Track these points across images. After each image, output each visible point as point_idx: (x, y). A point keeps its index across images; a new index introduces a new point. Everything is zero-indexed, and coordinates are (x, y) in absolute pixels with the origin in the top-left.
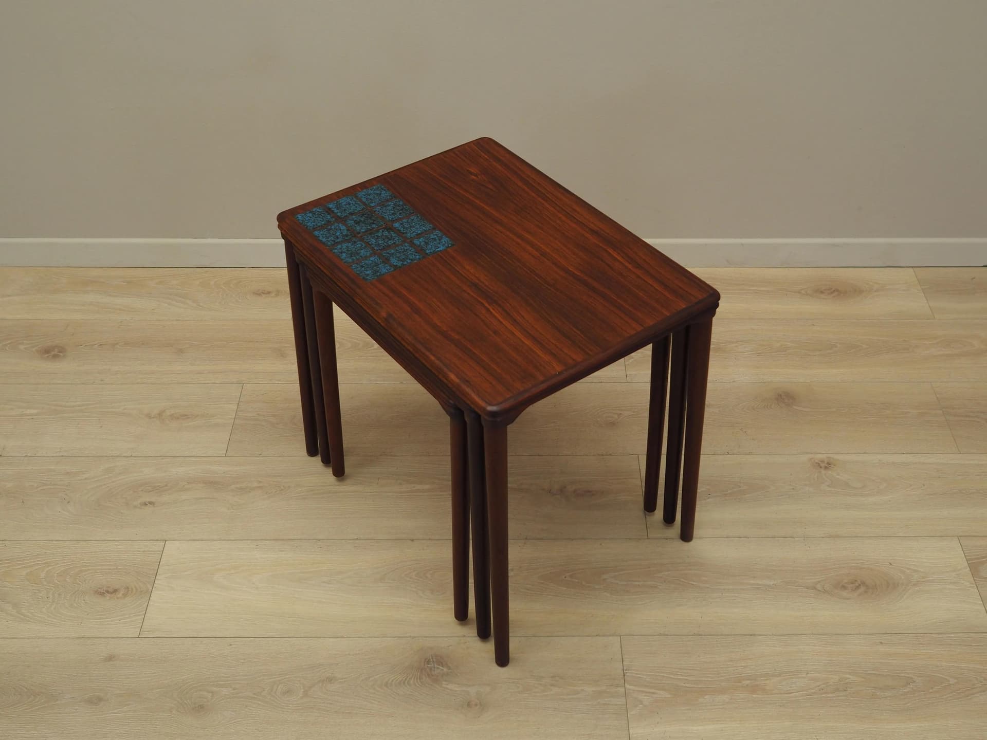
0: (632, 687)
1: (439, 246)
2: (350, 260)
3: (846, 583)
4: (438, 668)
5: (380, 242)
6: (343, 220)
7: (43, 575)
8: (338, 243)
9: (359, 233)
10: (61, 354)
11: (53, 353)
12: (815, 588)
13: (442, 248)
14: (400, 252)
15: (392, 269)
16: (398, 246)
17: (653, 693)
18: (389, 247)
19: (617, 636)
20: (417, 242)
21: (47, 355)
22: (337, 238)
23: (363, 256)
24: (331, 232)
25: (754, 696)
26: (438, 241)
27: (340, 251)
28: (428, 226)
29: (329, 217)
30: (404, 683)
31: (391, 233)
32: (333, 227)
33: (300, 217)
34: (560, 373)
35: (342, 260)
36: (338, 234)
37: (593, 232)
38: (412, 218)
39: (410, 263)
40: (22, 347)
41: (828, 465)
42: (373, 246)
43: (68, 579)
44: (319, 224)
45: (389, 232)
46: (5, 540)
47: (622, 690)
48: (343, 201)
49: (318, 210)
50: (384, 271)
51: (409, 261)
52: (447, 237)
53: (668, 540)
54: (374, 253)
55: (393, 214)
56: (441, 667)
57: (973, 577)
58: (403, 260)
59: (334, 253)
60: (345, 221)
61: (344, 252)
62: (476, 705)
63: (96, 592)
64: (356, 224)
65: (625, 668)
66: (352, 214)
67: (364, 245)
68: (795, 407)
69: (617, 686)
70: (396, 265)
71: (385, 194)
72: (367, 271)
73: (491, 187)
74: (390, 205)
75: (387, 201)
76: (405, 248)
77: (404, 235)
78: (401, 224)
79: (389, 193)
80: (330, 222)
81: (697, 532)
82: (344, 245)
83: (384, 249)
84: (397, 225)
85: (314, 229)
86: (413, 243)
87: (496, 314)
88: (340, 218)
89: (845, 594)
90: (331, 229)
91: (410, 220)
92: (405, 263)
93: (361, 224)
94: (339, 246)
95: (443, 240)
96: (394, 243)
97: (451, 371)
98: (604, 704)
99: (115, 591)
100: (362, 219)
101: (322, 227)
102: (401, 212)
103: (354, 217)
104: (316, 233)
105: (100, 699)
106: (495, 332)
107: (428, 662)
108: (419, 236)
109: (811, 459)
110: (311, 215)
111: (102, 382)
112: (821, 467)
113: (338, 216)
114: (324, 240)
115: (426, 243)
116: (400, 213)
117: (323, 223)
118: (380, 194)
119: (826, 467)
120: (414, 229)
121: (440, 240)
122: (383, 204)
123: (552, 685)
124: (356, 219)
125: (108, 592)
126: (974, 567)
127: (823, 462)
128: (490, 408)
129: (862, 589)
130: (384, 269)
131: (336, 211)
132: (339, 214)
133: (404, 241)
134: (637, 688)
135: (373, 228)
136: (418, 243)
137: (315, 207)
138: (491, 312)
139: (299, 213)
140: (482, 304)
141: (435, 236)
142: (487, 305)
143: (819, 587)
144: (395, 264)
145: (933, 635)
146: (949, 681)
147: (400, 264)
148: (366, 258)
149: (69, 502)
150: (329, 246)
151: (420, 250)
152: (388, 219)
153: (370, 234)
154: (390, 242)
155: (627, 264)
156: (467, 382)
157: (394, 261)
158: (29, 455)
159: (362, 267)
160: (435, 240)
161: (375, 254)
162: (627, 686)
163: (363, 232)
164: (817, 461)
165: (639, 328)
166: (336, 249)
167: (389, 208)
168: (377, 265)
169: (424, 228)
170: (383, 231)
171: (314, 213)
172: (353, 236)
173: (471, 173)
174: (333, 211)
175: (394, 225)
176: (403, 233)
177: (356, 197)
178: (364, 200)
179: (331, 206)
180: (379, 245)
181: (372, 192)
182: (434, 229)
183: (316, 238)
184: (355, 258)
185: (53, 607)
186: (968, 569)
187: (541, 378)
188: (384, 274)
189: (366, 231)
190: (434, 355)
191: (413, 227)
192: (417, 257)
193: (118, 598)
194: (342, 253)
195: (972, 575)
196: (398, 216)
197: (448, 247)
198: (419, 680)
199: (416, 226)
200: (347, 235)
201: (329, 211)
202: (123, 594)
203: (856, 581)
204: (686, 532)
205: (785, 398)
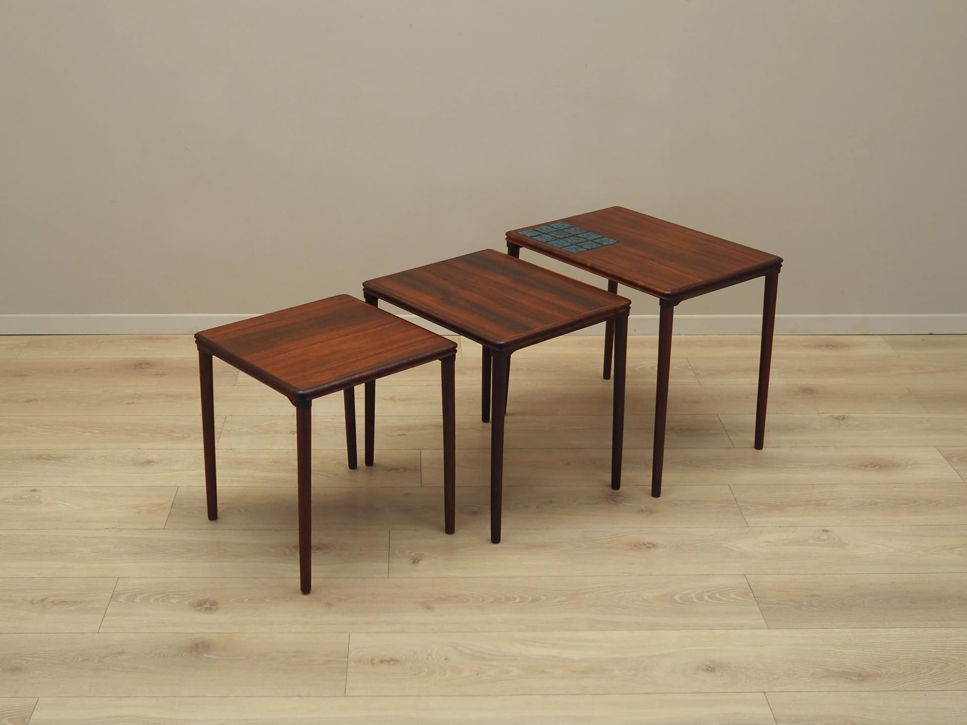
0: (742, 504)
6: (547, 234)
9: (560, 238)
13: (611, 243)
14: (588, 244)
15: (586, 250)
16: (585, 242)
17: (756, 506)
19: (726, 485)
20: (595, 241)
23: (566, 245)
25: (820, 507)
28: (599, 236)
29: (538, 233)
33: (520, 233)
34: (702, 282)
35: (555, 246)
36: (547, 238)
38: (588, 233)
42: (570, 242)
47: (736, 505)
48: (543, 227)
49: (530, 230)
51: (595, 247)
53: (747, 449)
54: (572, 245)
55: (576, 232)
57: (948, 462)
62: (647, 511)
65: (735, 497)
71: (567, 225)
72: (571, 250)
73: (630, 223)
74: (572, 229)
75: (570, 227)
76: (590, 243)
78: (583, 235)
79: (569, 225)
80: (540, 234)
81: (765, 446)
83: (577, 243)
85: (532, 237)
86: (593, 241)
88: (544, 233)
92: (593, 248)
93: (559, 235)
95: (611, 240)
96: (583, 242)
98: (727, 510)
101: (536, 236)
102: (580, 231)
104: (534, 238)
109: (831, 416)
110: (527, 232)
112: (839, 419)
114: (540, 240)
115: (602, 242)
118: (564, 225)
119: (842, 419)
120: (591, 237)
121: (609, 240)
123: (693, 504)
124: (555, 233)
126: (948, 458)
127: (840, 417)
128: (666, 293)
129: (878, 467)
130: (581, 250)
133: (588, 241)
134: (745, 504)
135: (567, 236)
136: (597, 241)
137: (527, 229)
143: (850, 466)
144: (587, 248)
145: (927, 484)
146: (940, 501)
148: (568, 246)
150: (544, 242)
151: (599, 243)
153: (566, 238)
159: (568, 249)
160: (606, 240)
162: (739, 504)
163: (562, 238)
164: (836, 417)
168: (576, 248)
169: (597, 237)
170: (573, 237)
174: (539, 231)
177: (550, 226)
178: (555, 227)
182: (604, 237)
186: (944, 459)
189: (564, 237)
192: (599, 246)
197: (615, 243)
200: (552, 239)
201: (537, 231)
203: (873, 464)
204: (759, 445)
205: (808, 391)
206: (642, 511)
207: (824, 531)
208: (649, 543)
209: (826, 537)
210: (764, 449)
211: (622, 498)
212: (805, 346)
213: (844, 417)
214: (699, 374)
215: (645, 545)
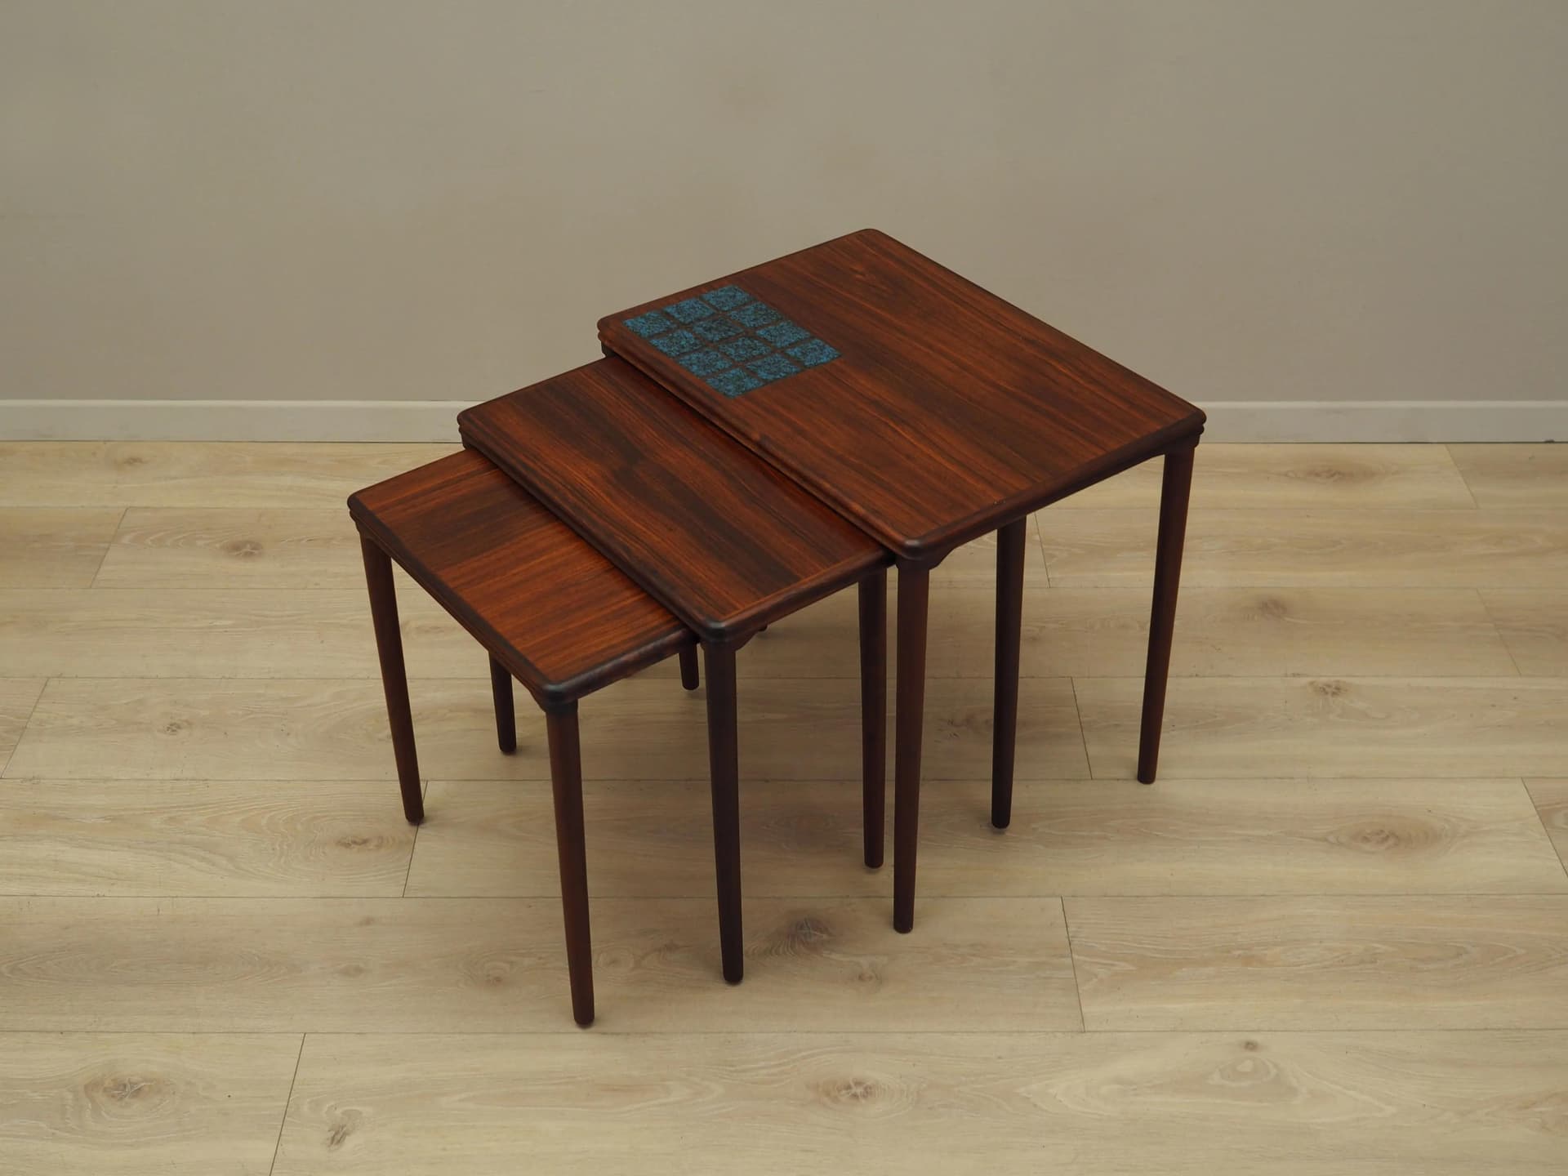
0: (1082, 958)
1: (821, 356)
2: (704, 374)
3: (1369, 834)
4: (815, 935)
5: (741, 352)
6: (688, 326)
7: (264, 822)
8: (684, 354)
9: (712, 342)
10: (256, 552)
11: (245, 550)
12: (1326, 840)
13: (825, 360)
14: (769, 364)
15: (761, 384)
16: (765, 356)
17: (1112, 965)
18: (754, 358)
19: (1056, 896)
20: (790, 352)
21: (236, 553)
22: (683, 347)
23: (720, 368)
24: (674, 340)
25: (1249, 968)
26: (819, 351)
27: (689, 362)
28: (803, 334)
29: (668, 323)
30: (771, 951)
31: (756, 341)
32: (675, 335)
33: (629, 323)
34: (1000, 503)
35: (693, 373)
36: (683, 343)
37: (1027, 341)
38: (781, 324)
39: (784, 377)
40: (200, 543)
41: (1338, 690)
42: (733, 357)
43: (299, 827)
44: (656, 332)
45: (752, 342)
46: (206, 780)
47: (1068, 961)
48: (685, 304)
49: (653, 314)
50: (750, 386)
51: (783, 375)
52: (831, 346)
53: (1120, 781)
54: (734, 366)
55: (754, 320)
56: (819, 934)
57: (1545, 828)
58: (775, 373)
59: (681, 365)
60: (692, 328)
61: (695, 364)
62: (871, 978)
63: (339, 842)
64: (706, 331)
65: (1070, 935)
66: (699, 320)
67: (719, 356)
68: (1287, 619)
69: (1062, 956)
70: (766, 379)
71: (741, 296)
72: (728, 385)
73: (884, 288)
74: (748, 309)
75: (745, 304)
76: (777, 360)
77: (773, 344)
78: (768, 331)
79: (746, 295)
80: (671, 329)
81: (1160, 771)
82: (694, 356)
83: (747, 360)
84: (761, 332)
85: (651, 337)
86: (786, 354)
87: (906, 436)
88: (684, 324)
89: (1367, 847)
90: (673, 337)
91: (778, 327)
92: (778, 377)
93: (713, 331)
94: (687, 357)
95: (826, 350)
96: (761, 354)
97: (854, 501)
98: (1045, 978)
99: (365, 842)
100: (714, 326)
101: (659, 335)
102: (765, 317)
103: (701, 323)
104: (654, 342)
105: (359, 970)
106: (908, 457)
107: (802, 927)
108: (792, 345)
109: (1312, 683)
110: (643, 321)
111: (318, 587)
112: (1327, 693)
113: (681, 322)
114: (665, 350)
115: (804, 354)
116: (764, 319)
117: (661, 330)
118: (734, 296)
119: (1334, 694)
120: (785, 338)
121: (822, 350)
122: (739, 308)
123: (974, 955)
124: (704, 326)
125: (355, 842)
126: (1546, 815)
127: (1329, 686)
128: (909, 543)
129: (1391, 842)
130: (750, 384)
131: (676, 316)
132: (682, 320)
133: (773, 352)
134: (1088, 959)
135: (730, 336)
136: (793, 354)
137: (648, 311)
138: (903, 436)
139: (629, 318)
140: (886, 424)
141: (815, 346)
142: (892, 424)
143: (1332, 838)
144: (764, 378)
145: (1491, 897)
146: (1515, 951)
147: (771, 377)
148: (724, 370)
149: (288, 734)
150: (673, 358)
151: (796, 361)
152: (748, 325)
153: (727, 343)
154: (755, 353)
155: (1078, 379)
156: (876, 513)
157: (763, 374)
158: (227, 676)
159: (721, 381)
160: (815, 350)
161: (736, 367)
162: (1076, 957)
163: (717, 341)
164: (1320, 686)
165: (1101, 453)
166: (681, 361)
167: (749, 312)
168: (740, 379)
169: (798, 336)
170: (743, 340)
171: (647, 319)
172: (703, 344)
173: (856, 272)
174: (673, 317)
175: (758, 332)
176: (771, 342)
177: (701, 299)
178: (713, 302)
179: (669, 310)
180: (740, 356)
181: (723, 293)
182: (813, 337)
183: (655, 347)
184: (709, 371)
185: (283, 860)
186: (1538, 817)
187: (975, 509)
188: (750, 390)
189: (721, 340)
190: (829, 482)
191: (784, 335)
192: (794, 370)
193: (370, 850)
194: (691, 365)
195: (1543, 824)
196: (761, 322)
197: (833, 359)
198: (790, 949)
199: (788, 334)
200: (696, 345)
201: (668, 316)
202: (377, 846)
203: (1382, 831)
204: (1146, 771)
205: (1272, 608)
206: (861, 978)
207: (1250, 1046)
208: (858, 1084)
209: (1247, 1066)
210: (1157, 785)
211: (825, 937)
212: (1286, 475)
213: (1338, 689)
214: (1053, 556)
215: (849, 1087)
